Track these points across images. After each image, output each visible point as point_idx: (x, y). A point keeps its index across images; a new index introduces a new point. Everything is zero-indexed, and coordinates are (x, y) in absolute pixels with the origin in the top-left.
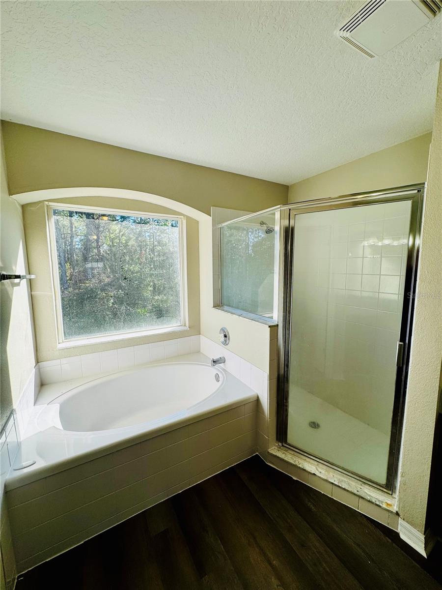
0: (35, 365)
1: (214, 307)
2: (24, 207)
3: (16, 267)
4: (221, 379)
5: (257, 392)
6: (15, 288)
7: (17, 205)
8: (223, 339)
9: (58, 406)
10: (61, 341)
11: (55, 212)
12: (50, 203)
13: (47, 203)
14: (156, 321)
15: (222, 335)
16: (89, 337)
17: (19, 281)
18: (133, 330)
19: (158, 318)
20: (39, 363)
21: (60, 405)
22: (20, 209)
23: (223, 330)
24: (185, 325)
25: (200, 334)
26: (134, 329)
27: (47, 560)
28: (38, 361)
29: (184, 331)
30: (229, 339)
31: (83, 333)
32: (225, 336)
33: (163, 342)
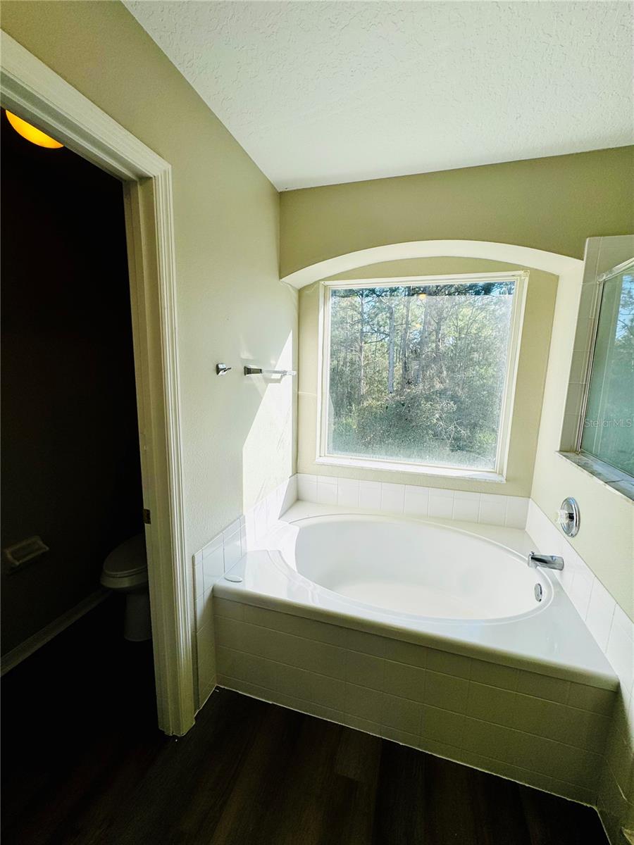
0: (291, 475)
1: (561, 451)
2: (301, 292)
3: (277, 361)
4: (544, 598)
5: (618, 674)
6: (270, 384)
7: (291, 289)
8: (565, 521)
9: (297, 529)
10: (323, 455)
11: (334, 293)
12: (327, 283)
13: (323, 282)
14: (448, 455)
15: (565, 512)
16: (353, 457)
17: (279, 377)
18: (411, 461)
19: (452, 451)
20: (298, 474)
21: (300, 530)
22: (295, 295)
23: (568, 502)
24: (501, 474)
25: (529, 498)
26: (413, 460)
27: (240, 692)
28: (296, 471)
29: (494, 483)
30: (578, 526)
31: (347, 450)
32: (571, 517)
33: (453, 491)
